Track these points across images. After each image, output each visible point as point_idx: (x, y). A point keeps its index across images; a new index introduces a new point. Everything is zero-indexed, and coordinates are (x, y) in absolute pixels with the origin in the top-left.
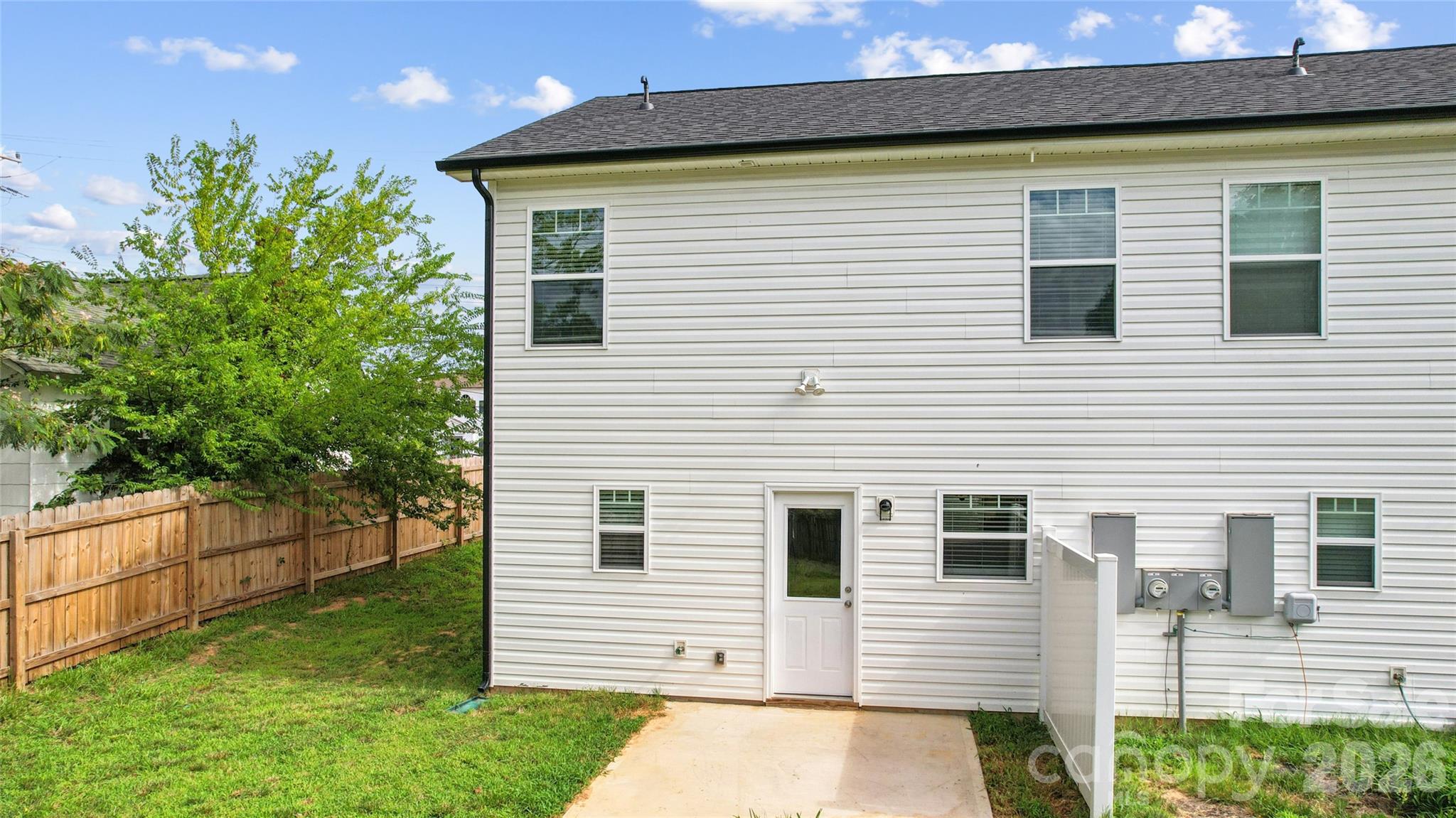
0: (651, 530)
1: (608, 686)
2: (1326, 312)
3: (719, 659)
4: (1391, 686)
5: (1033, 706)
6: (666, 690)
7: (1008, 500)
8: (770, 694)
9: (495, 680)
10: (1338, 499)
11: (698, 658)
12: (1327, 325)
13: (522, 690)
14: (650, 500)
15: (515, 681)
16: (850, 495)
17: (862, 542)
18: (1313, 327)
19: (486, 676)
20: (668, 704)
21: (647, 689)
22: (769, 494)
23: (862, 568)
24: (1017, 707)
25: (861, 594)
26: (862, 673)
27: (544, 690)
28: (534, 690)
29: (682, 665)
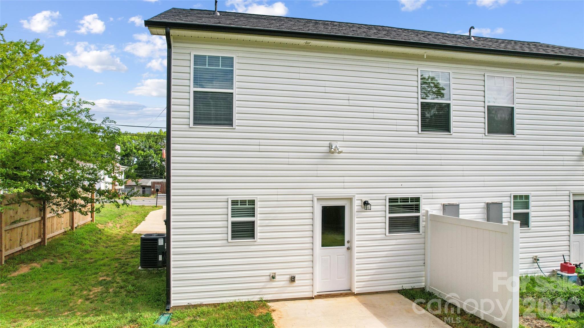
0: (258, 220)
1: (237, 299)
2: (516, 126)
3: (293, 279)
4: (534, 263)
5: (423, 285)
6: (266, 297)
7: (413, 199)
8: (316, 294)
9: (173, 303)
10: (519, 195)
11: (282, 280)
12: (516, 131)
13: (188, 307)
14: (258, 204)
15: (185, 303)
16: (350, 200)
17: (356, 220)
19: (168, 302)
20: (269, 304)
21: (256, 298)
22: (315, 200)
23: (356, 232)
24: (417, 286)
25: (356, 244)
26: (356, 279)
27: (201, 305)
28: (195, 306)
29: (274, 284)
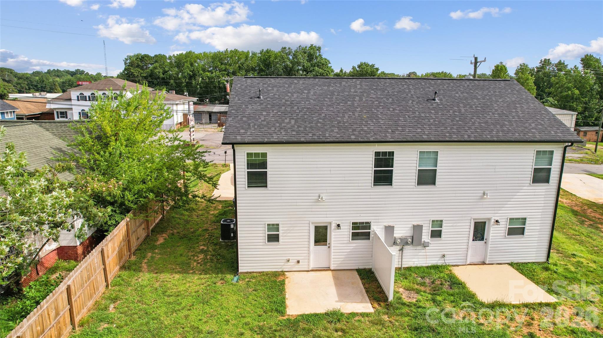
0: (281, 233)
1: (271, 270)
2: (437, 180)
3: (298, 262)
4: (442, 257)
5: (370, 267)
6: (285, 270)
7: (367, 223)
8: (311, 269)
9: (240, 271)
10: (436, 220)
11: (293, 262)
12: (437, 183)
13: (247, 273)
14: (280, 226)
15: (246, 271)
16: (330, 223)
17: (333, 233)
18: (434, 183)
19: (238, 271)
20: (286, 273)
21: (280, 270)
22: (311, 223)
23: (333, 239)
24: (367, 267)
25: (332, 245)
26: (332, 262)
27: (253, 272)
28: (250, 273)
29: (289, 264)
